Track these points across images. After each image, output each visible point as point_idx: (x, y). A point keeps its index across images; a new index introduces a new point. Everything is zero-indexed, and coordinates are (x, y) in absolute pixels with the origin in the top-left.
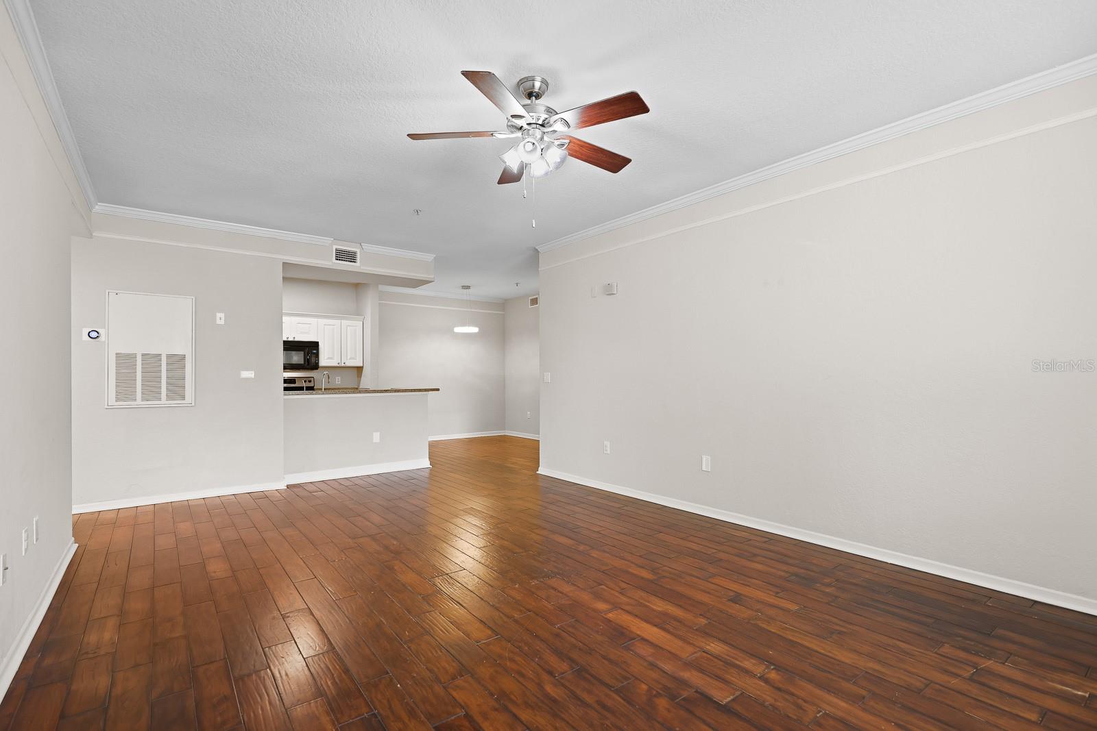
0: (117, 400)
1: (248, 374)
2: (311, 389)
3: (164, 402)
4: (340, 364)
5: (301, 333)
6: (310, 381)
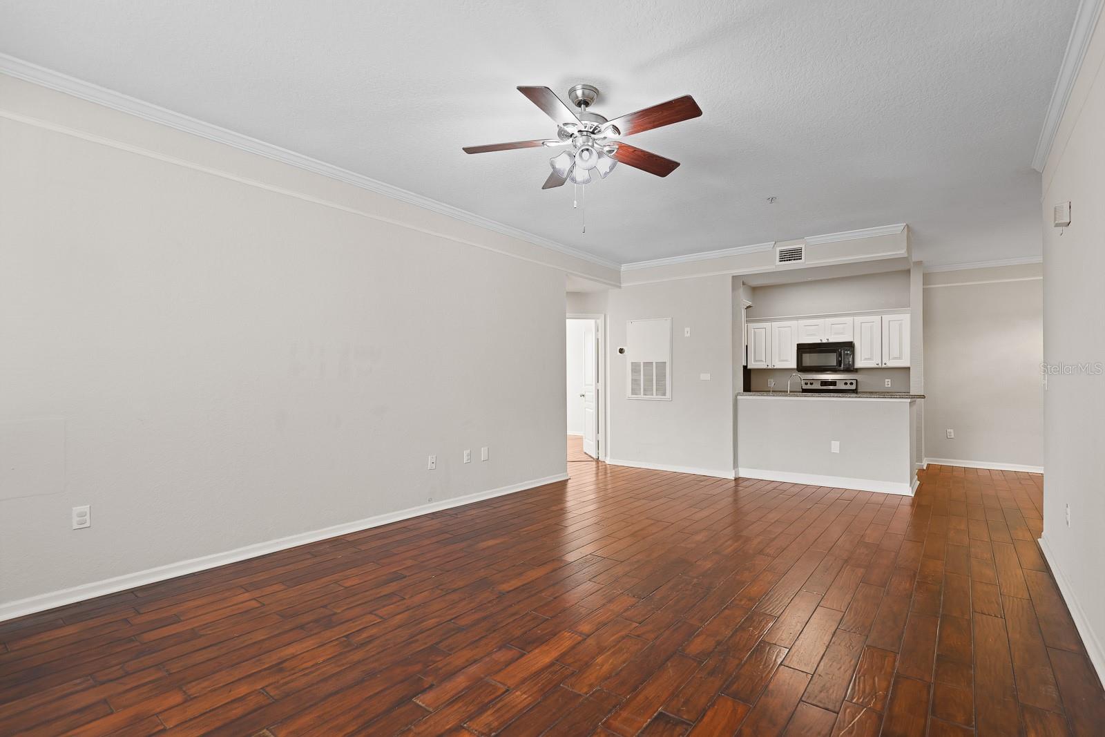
0: (632, 394)
1: (705, 377)
2: (855, 391)
3: (654, 396)
4: (880, 365)
5: (836, 334)
6: (851, 384)
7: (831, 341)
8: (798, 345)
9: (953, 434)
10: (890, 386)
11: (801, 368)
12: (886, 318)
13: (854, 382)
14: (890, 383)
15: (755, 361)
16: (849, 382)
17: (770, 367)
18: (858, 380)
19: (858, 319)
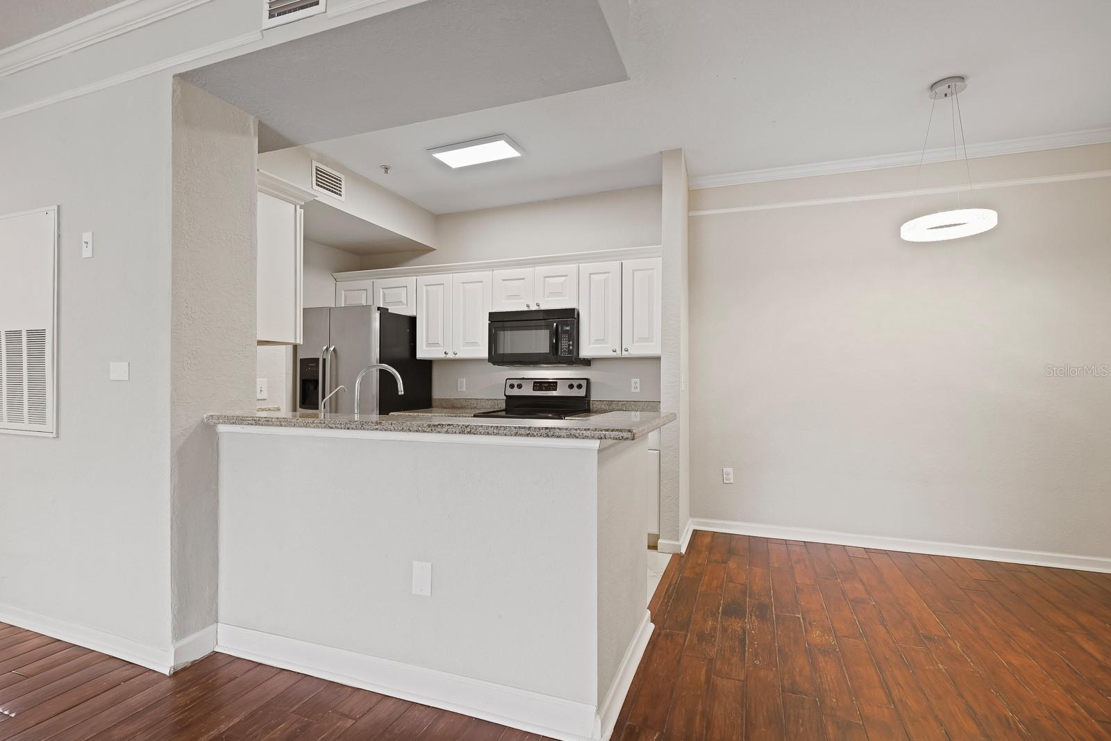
3: (26, 425)
4: (619, 352)
5: (552, 294)
6: (580, 386)
7: (543, 307)
8: (492, 316)
9: (731, 476)
10: (638, 390)
11: (496, 358)
12: (629, 264)
13: (584, 383)
14: (638, 385)
15: (429, 344)
16: (575, 383)
17: (451, 356)
18: (592, 380)
19: (586, 267)
